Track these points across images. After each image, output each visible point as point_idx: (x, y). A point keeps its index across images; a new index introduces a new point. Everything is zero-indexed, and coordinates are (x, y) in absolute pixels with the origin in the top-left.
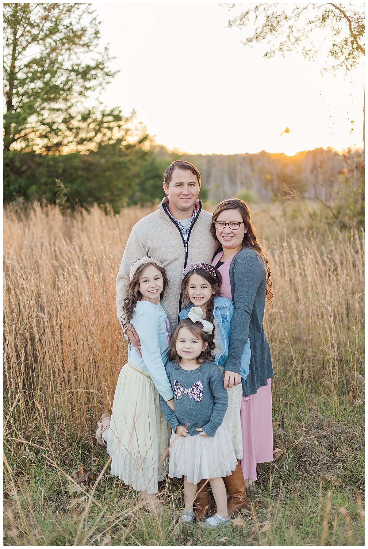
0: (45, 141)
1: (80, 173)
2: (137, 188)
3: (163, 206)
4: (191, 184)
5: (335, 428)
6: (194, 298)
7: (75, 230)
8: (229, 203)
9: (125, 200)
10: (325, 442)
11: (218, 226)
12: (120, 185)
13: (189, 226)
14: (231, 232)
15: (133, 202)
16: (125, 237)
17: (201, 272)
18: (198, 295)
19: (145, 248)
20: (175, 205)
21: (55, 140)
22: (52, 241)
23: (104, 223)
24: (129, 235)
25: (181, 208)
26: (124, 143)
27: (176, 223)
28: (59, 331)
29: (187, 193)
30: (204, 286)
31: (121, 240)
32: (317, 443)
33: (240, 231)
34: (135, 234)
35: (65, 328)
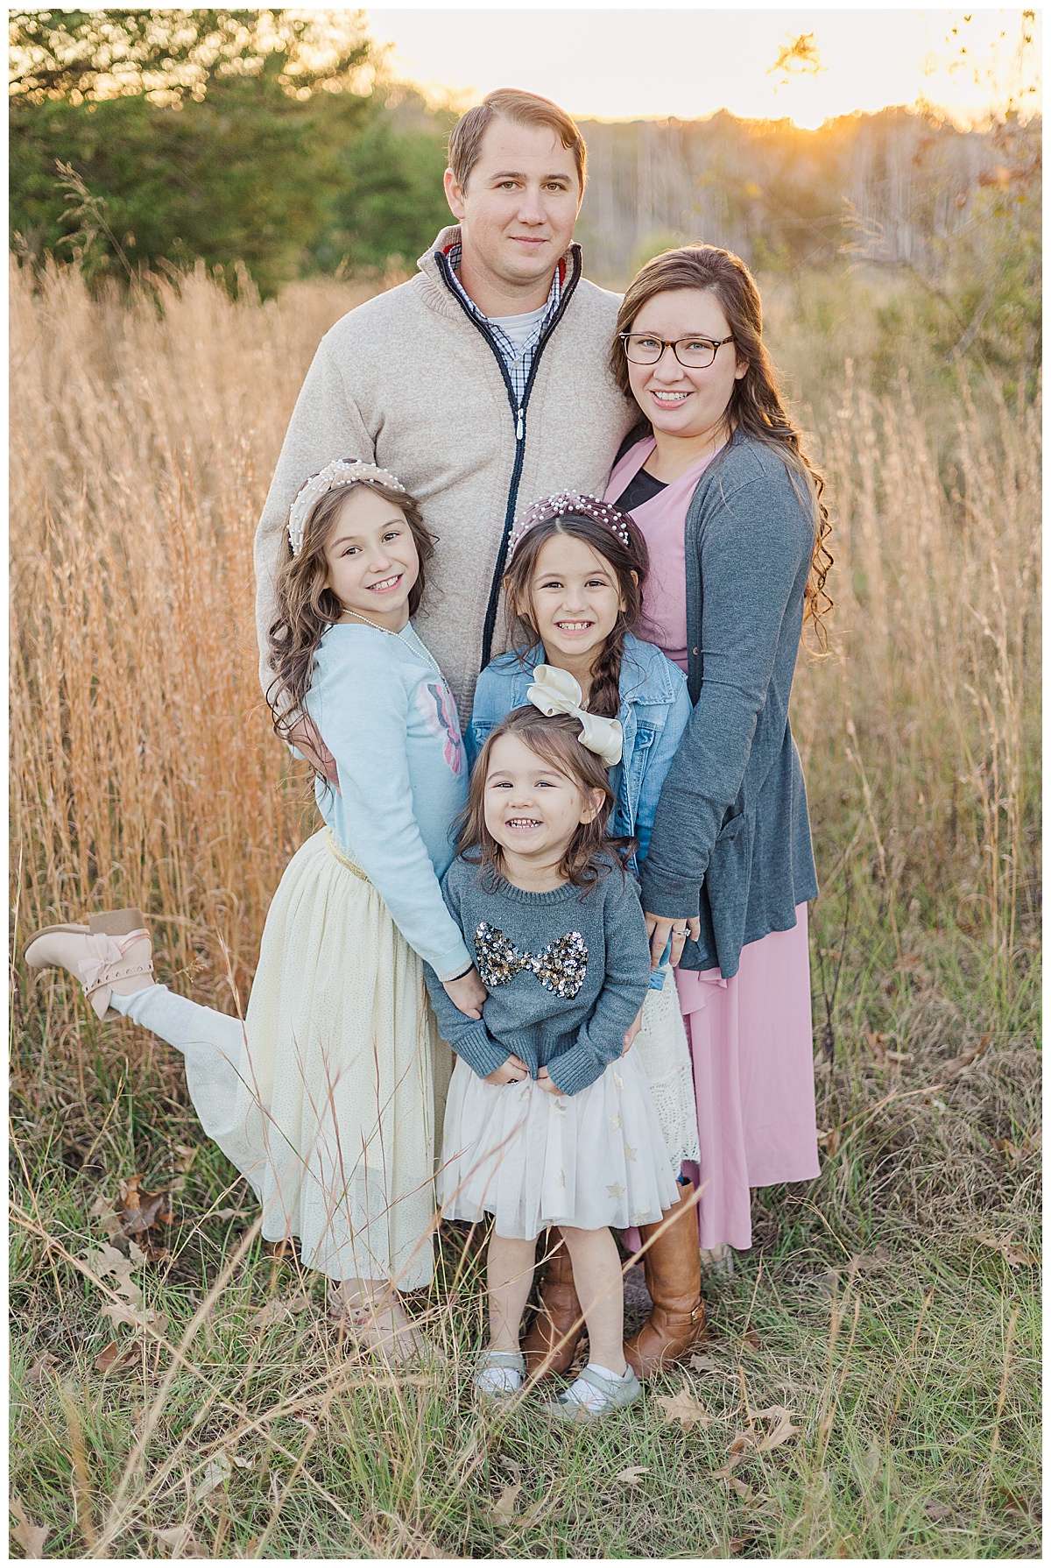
0: (39, 53)
1: (151, 163)
2: (331, 217)
3: (439, 264)
4: (552, 183)
5: (1003, 1056)
6: (558, 624)
7: (128, 346)
8: (679, 265)
9: (293, 255)
10: (974, 1109)
11: (635, 353)
12: (278, 209)
13: (535, 340)
14: (680, 376)
15: (320, 264)
16: (296, 374)
17: (584, 528)
18: (575, 614)
19: (366, 421)
20: (485, 262)
21: (70, 52)
22: (55, 382)
23: (225, 329)
24: (305, 371)
25: (508, 276)
26: (292, 69)
27: (484, 329)
28: (56, 705)
29: (537, 218)
30: (596, 577)
31: (279, 385)
32: (942, 1106)
33: (720, 370)
34: (333, 364)
35: (77, 696)
